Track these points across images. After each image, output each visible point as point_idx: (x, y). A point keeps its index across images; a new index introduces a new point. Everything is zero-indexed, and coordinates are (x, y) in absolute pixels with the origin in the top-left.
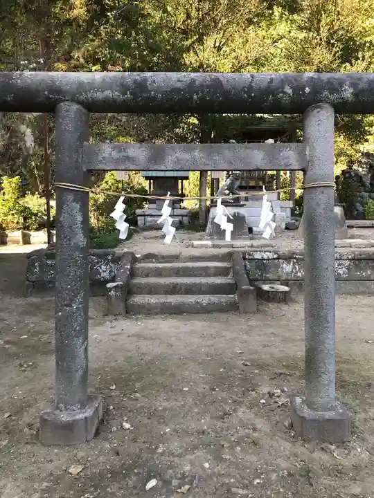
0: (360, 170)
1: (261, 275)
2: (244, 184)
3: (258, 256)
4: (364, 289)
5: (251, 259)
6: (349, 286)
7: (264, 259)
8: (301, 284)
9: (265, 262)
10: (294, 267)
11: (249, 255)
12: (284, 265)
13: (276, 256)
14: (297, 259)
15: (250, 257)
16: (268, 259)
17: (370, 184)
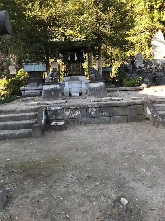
0: (127, 64)
1: (55, 117)
2: (71, 73)
3: (53, 108)
4: (104, 121)
5: (50, 110)
6: (97, 120)
7: (56, 110)
8: (74, 120)
9: (57, 111)
10: (70, 113)
11: (49, 108)
12: (66, 112)
13: (61, 108)
14: (72, 109)
15: (49, 109)
16: (58, 110)
17: (132, 70)
